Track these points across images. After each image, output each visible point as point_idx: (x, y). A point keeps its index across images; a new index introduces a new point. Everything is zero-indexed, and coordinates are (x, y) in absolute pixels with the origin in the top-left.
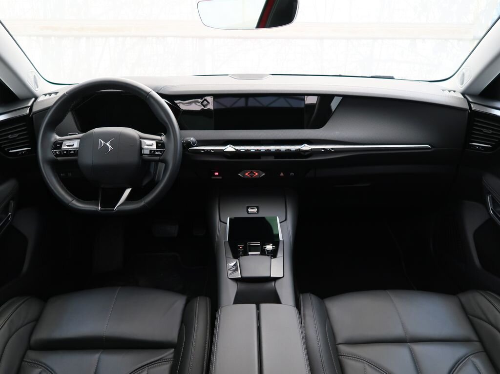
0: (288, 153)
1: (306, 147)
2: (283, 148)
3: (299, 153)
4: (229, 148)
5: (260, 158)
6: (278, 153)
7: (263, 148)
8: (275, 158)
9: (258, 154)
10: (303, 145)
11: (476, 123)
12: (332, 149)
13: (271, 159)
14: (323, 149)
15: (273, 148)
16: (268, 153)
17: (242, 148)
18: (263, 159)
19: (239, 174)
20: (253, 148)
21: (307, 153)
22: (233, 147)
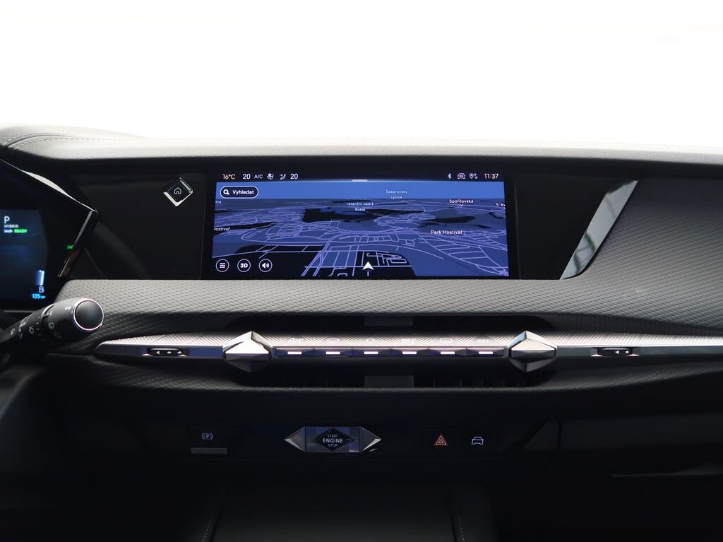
0: (468, 364)
1: (534, 343)
2: (447, 345)
3: (503, 365)
4: (247, 345)
6: (428, 365)
7: (371, 344)
8: (417, 385)
9: (353, 367)
10: (521, 336)
12: (631, 349)
14: (599, 350)
15: (409, 344)
16: (391, 361)
17: (294, 344)
19: (289, 440)
20: (332, 344)
21: (532, 367)
22: (258, 337)
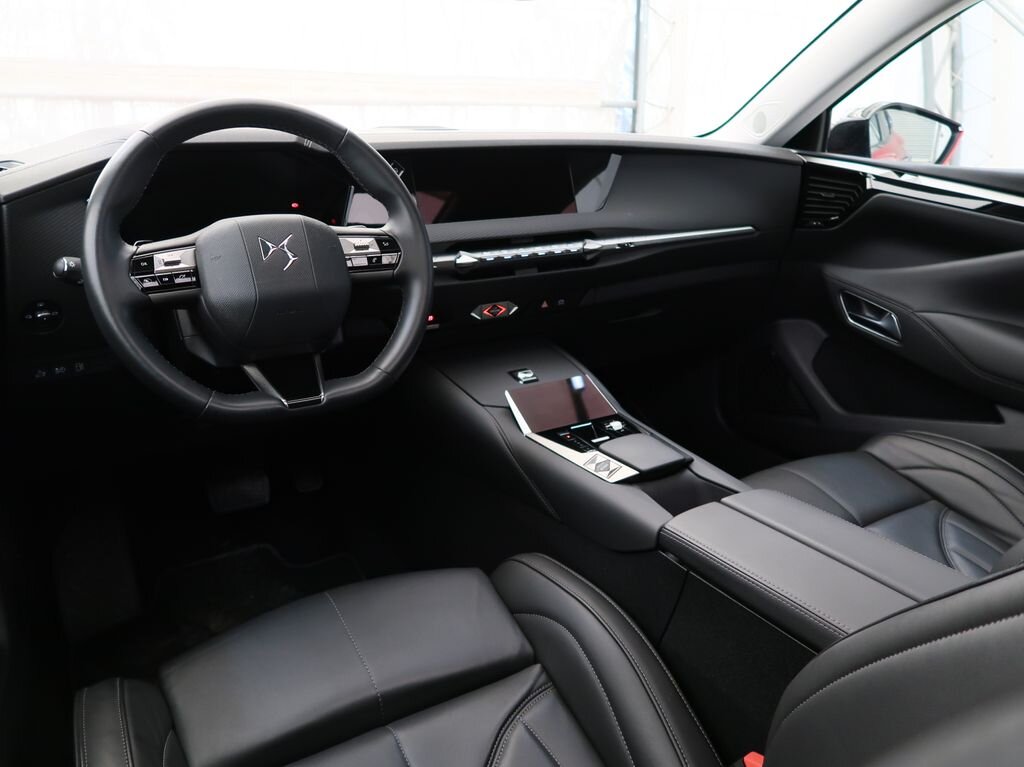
3: (580, 257)
4: (466, 258)
5: (514, 274)
8: (539, 271)
11: (812, 185)
13: (534, 273)
14: (619, 245)
17: (489, 256)
18: (519, 274)
19: (473, 314)
21: (589, 257)
